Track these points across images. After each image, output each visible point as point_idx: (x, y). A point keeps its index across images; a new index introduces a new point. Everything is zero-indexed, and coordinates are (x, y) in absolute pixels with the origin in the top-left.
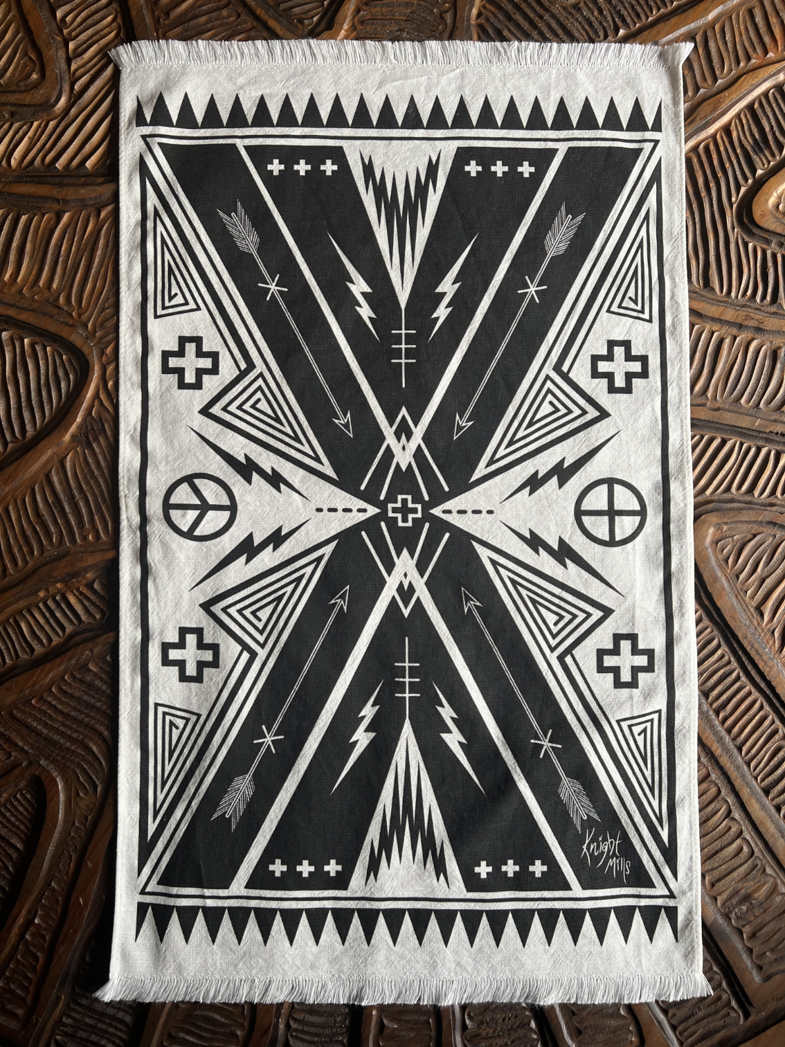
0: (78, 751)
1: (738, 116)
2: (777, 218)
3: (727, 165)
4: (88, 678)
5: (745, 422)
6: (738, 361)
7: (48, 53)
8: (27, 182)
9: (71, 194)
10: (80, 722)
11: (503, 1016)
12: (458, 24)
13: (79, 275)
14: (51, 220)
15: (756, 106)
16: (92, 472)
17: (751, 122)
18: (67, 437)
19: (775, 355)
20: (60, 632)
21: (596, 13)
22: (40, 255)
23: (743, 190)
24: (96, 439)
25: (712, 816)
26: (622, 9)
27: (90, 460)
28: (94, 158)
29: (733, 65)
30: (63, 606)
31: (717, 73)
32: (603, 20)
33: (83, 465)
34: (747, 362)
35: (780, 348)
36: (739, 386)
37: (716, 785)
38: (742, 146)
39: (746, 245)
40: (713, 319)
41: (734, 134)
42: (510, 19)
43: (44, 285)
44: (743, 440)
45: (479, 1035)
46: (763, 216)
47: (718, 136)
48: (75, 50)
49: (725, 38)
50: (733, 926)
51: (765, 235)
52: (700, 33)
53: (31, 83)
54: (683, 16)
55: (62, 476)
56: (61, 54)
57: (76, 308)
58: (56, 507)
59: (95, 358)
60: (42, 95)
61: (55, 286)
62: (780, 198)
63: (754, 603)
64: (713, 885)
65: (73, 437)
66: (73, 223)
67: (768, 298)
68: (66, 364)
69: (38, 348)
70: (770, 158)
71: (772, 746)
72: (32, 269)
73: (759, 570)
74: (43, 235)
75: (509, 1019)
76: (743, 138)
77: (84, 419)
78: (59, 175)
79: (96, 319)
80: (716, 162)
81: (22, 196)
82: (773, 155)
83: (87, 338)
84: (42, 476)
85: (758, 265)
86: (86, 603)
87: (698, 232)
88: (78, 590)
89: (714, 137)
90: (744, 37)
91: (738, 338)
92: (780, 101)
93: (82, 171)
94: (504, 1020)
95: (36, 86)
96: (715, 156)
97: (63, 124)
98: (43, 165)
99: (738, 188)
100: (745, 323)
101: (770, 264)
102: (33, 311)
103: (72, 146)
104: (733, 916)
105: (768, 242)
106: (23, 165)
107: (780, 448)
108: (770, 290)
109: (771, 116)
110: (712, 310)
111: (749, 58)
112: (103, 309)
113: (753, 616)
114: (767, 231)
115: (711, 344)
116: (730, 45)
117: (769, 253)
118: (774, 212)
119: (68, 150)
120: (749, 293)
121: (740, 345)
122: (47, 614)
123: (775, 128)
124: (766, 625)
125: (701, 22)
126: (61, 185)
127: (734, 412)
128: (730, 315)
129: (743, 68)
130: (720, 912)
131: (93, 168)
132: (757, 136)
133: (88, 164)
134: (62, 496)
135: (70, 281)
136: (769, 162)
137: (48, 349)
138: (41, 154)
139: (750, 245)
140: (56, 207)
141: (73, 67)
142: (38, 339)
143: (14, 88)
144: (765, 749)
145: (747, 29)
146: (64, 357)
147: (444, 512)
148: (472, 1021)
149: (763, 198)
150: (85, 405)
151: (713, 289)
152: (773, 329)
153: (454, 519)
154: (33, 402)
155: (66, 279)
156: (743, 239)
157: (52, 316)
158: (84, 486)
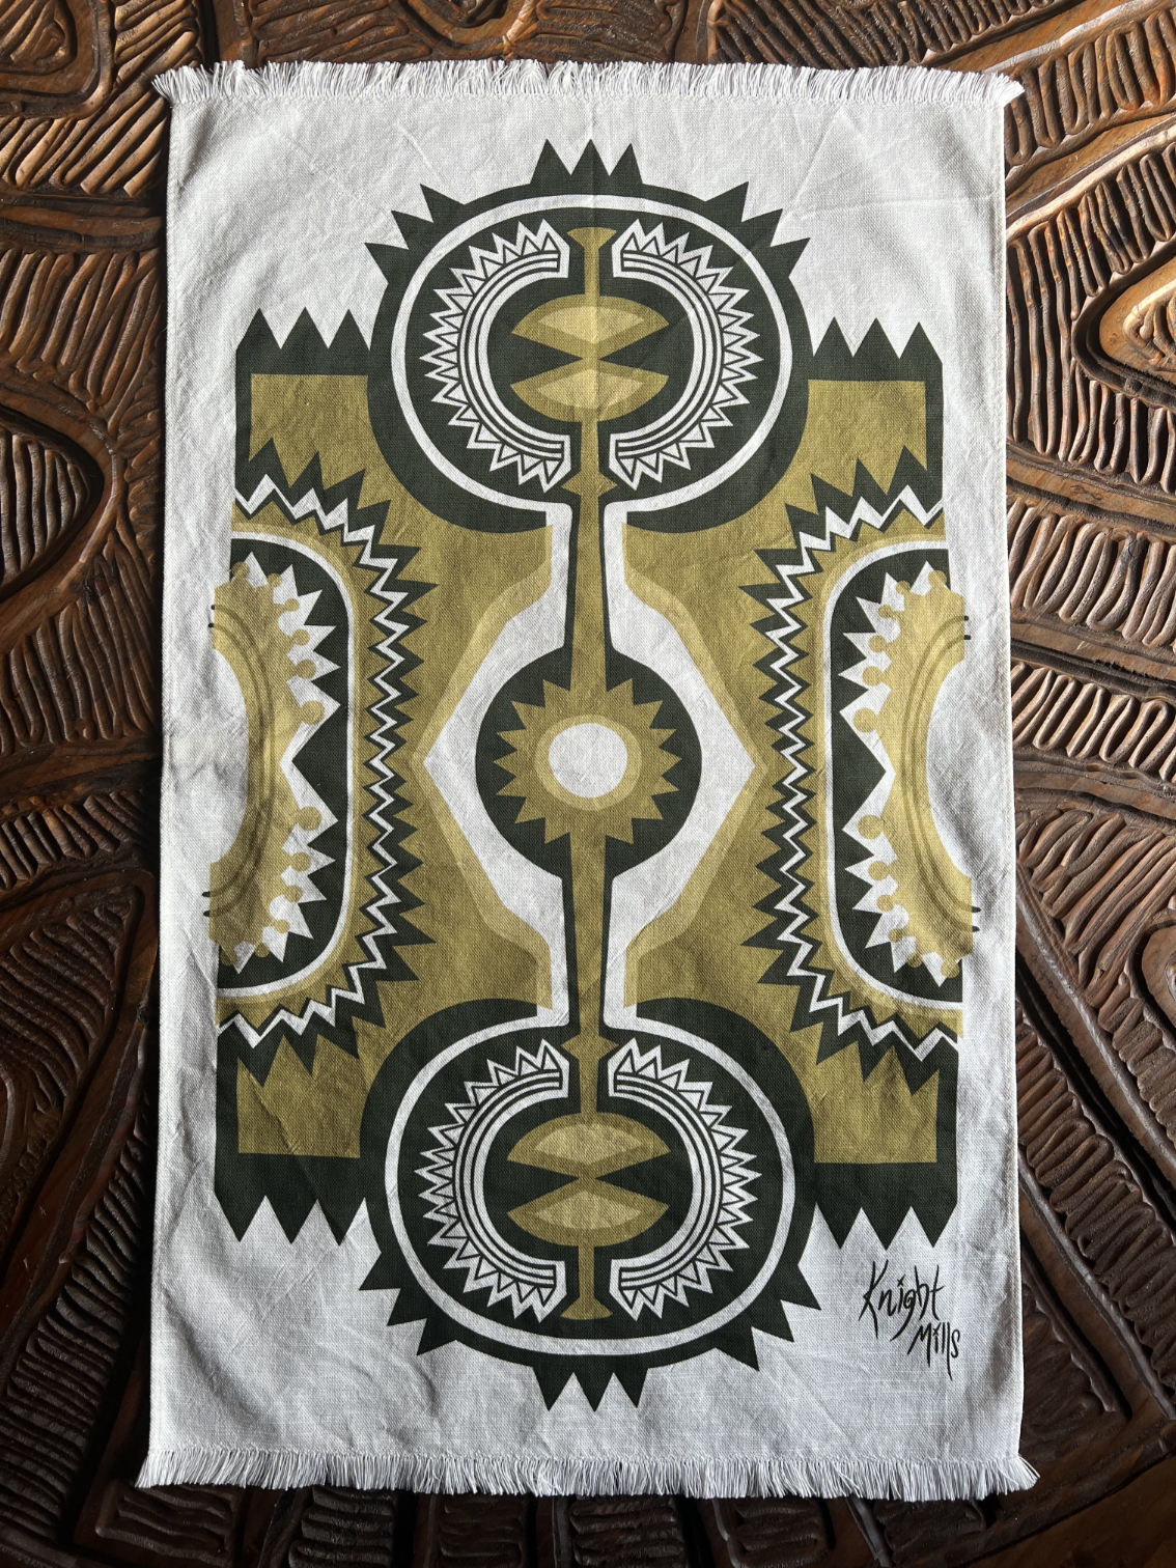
0: (41, 1044)
1: (1091, 191)
2: (1133, 345)
3: (1069, 263)
4: (64, 940)
5: (1061, 644)
6: (1059, 553)
7: (82, 21)
8: (35, 206)
9: (100, 228)
10: (48, 1003)
12: (688, 24)
13: (100, 348)
14: (66, 265)
15: (1119, 178)
16: (95, 639)
17: (1109, 202)
18: (63, 584)
19: (1114, 549)
20: (28, 868)
21: (894, 24)
22: (46, 315)
23: (1089, 301)
24: (106, 591)
26: (934, 19)
27: (94, 621)
28: (137, 179)
29: (1090, 115)
30: (38, 831)
31: (1065, 125)
32: (903, 35)
33: (83, 627)
34: (1073, 555)
35: (1122, 538)
36: (1058, 590)
38: (1093, 236)
39: (1086, 383)
40: (1028, 488)
41: (1083, 218)
42: (766, 21)
43: (47, 358)
44: (1058, 671)
46: (1114, 341)
47: (1059, 219)
48: (124, 19)
49: (1081, 74)
51: (1115, 371)
52: (1046, 63)
53: (56, 62)
54: (1022, 37)
55: (51, 641)
56: (104, 23)
57: (92, 395)
58: (38, 686)
59: (114, 473)
60: (69, 81)
61: (63, 361)
62: (1142, 317)
63: (1052, 913)
65: (72, 584)
66: (98, 273)
67: (1113, 463)
68: (72, 477)
69: (32, 450)
70: (1133, 257)
71: (1060, 1125)
72: (33, 333)
73: (1064, 863)
74: (52, 286)
76: (1095, 225)
77: (91, 560)
78: (85, 200)
79: (120, 415)
80: (1052, 256)
81: (26, 226)
82: (1138, 254)
83: (105, 441)
84: (22, 639)
85: (1102, 413)
86: (70, 829)
87: (1016, 358)
88: (61, 809)
89: (1052, 219)
90: (1110, 75)
91: (1062, 520)
92: (1155, 174)
93: (117, 197)
95: (63, 66)
96: (1051, 248)
97: (97, 125)
98: (62, 183)
99: (1082, 297)
100: (1075, 498)
101: (1119, 413)
102: (30, 395)
103: (106, 159)
105: (1120, 381)
106: (33, 181)
107: (1110, 686)
108: (1116, 452)
109: (1140, 195)
110: (1030, 476)
111: (1114, 107)
112: (131, 402)
113: (1049, 930)
114: (1119, 364)
115: (1022, 524)
116: (1088, 85)
117: (1119, 396)
118: (1132, 337)
119: (100, 164)
120: (1085, 454)
121: (1064, 529)
122: (13, 842)
123: (1145, 214)
124: (1067, 946)
125: (1046, 48)
126: (84, 214)
127: (1046, 627)
128: (1052, 483)
129: (1104, 120)
131: (134, 193)
132: (1117, 224)
133: (128, 187)
134: (48, 671)
135: (86, 355)
136: (1131, 263)
137: (46, 453)
138: (60, 168)
139: (1093, 384)
140: (75, 245)
141: (118, 46)
142: (33, 437)
143: (29, 68)
144: (1049, 1129)
145: (1115, 63)
146: (69, 467)
149: (1116, 315)
150: (93, 538)
151: (1031, 444)
152: (1115, 509)
154: (18, 529)
155: (80, 353)
156: (1082, 374)
157: (54, 406)
158: (82, 658)
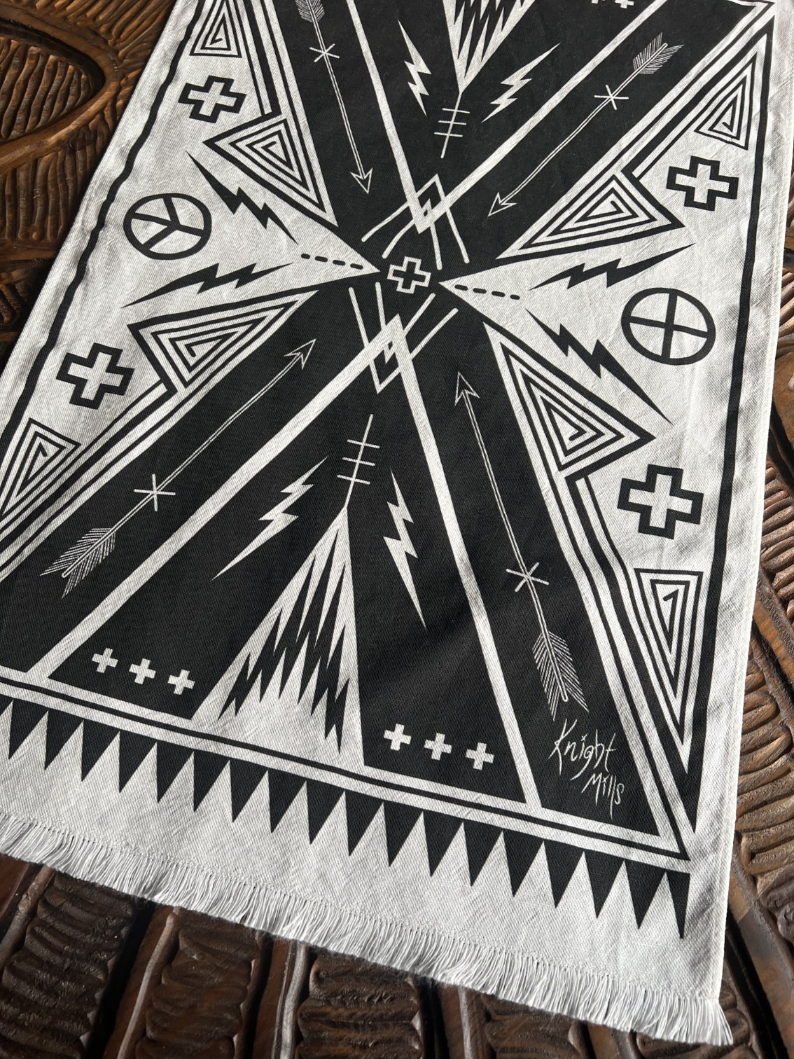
11: (373, 992)
16: (64, 176)
18: (53, 139)
24: (83, 148)
25: (762, 746)
27: (68, 165)
33: (58, 168)
37: (773, 700)
43: (91, 16)
45: (324, 1015)
50: (779, 935)
55: (30, 174)
57: (114, 37)
58: (9, 201)
59: (114, 81)
61: (101, 17)
64: (752, 855)
65: (59, 142)
68: (83, 83)
69: (60, 63)
75: (380, 1000)
77: (78, 129)
79: (130, 49)
83: (114, 61)
84: (9, 170)
94: (370, 999)
102: (71, 32)
104: (780, 917)
112: (140, 42)
130: (760, 904)
134: (21, 192)
135: (118, 16)
137: (70, 67)
142: (63, 57)
146: (83, 76)
147: (458, 287)
148: (319, 987)
150: (85, 115)
153: (469, 298)
155: (115, 14)
157: (85, 40)
158: (50, 187)
